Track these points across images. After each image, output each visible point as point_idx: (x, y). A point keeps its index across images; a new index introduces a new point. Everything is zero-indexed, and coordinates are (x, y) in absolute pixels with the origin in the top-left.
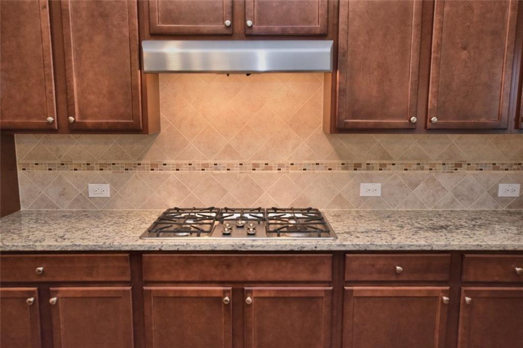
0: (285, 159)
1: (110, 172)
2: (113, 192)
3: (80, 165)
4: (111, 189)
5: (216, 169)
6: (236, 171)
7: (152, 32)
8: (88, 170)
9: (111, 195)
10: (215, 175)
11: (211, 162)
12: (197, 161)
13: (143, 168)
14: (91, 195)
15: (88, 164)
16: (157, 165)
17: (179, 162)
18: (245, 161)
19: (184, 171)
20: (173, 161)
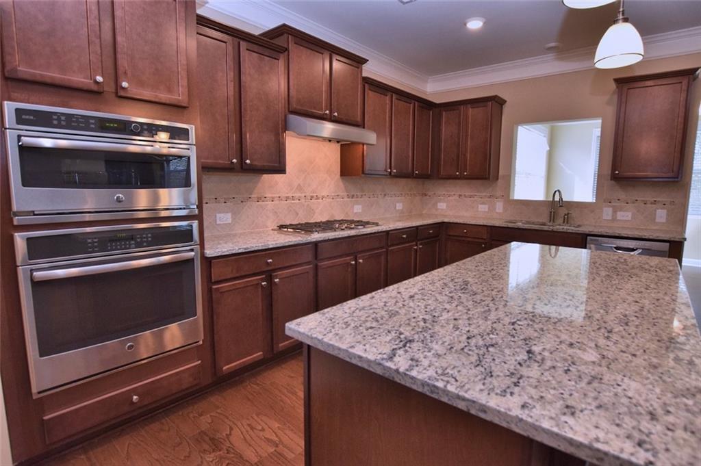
0: (325, 193)
1: (232, 204)
2: (233, 219)
3: (210, 199)
4: (232, 217)
5: (293, 200)
6: (303, 200)
7: (290, 110)
8: (216, 203)
9: (232, 221)
10: (293, 203)
11: (290, 195)
12: (284, 195)
13: (253, 201)
14: (218, 222)
15: (216, 199)
16: (260, 198)
17: (274, 195)
18: (307, 194)
19: (276, 202)
20: (270, 195)
